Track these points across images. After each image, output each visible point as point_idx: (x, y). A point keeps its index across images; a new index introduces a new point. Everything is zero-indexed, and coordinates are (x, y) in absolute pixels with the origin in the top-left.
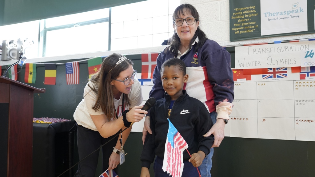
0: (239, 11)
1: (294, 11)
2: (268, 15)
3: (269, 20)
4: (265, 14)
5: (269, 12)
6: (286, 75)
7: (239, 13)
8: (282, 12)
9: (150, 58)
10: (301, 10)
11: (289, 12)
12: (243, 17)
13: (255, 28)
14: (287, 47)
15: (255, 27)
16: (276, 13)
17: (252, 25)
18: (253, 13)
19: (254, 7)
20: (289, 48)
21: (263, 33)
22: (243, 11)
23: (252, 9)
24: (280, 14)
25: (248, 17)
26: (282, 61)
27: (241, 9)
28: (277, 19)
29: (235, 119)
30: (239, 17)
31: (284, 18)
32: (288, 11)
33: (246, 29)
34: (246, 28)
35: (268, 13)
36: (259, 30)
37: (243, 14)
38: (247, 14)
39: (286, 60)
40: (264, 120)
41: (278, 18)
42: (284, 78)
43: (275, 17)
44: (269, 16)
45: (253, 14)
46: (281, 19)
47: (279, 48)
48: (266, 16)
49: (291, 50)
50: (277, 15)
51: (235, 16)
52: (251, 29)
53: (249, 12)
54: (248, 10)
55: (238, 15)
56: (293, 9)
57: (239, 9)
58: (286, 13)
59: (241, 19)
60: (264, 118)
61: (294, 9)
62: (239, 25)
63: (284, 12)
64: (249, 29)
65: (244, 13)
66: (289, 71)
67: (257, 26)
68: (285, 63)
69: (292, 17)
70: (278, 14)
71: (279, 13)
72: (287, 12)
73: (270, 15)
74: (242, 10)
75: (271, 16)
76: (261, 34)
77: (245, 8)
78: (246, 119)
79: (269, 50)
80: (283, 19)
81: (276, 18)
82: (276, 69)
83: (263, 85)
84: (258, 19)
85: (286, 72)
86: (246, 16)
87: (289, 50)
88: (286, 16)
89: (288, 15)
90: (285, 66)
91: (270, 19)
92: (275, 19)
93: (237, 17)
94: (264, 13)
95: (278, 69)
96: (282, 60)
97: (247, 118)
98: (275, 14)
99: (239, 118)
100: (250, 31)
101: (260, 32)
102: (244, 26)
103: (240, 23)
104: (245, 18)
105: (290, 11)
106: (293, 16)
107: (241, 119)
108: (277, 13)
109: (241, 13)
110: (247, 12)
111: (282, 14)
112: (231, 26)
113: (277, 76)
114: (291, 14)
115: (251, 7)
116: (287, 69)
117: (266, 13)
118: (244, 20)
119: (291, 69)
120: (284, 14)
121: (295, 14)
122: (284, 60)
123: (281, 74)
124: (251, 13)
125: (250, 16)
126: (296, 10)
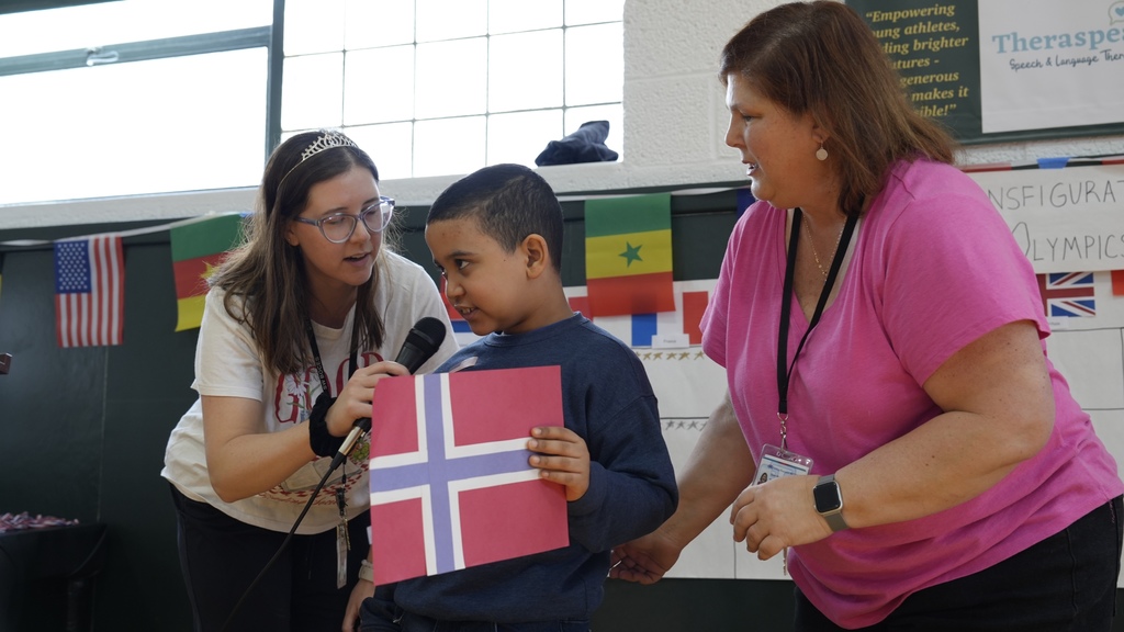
0: (888, 24)
1: (1117, 32)
2: (1008, 44)
3: (1015, 67)
4: (997, 40)
5: (1015, 34)
6: (1091, 304)
7: (888, 32)
8: (1068, 36)
11: (1097, 37)
12: (905, 49)
13: (956, 99)
14: (1090, 186)
15: (956, 93)
16: (1042, 37)
17: (943, 86)
18: (949, 35)
19: (950, 11)
20: (1100, 188)
21: (989, 125)
22: (902, 23)
23: (943, 19)
24: (1061, 45)
25: (926, 53)
26: (1071, 244)
27: (895, 16)
28: (1049, 63)
31: (1079, 61)
32: (1092, 34)
33: (921, 103)
34: (916, 97)
35: (1008, 37)
36: (970, 109)
37: (903, 39)
38: (923, 37)
39: (1090, 241)
41: (1053, 61)
42: (1084, 320)
43: (1040, 56)
44: (1016, 49)
45: (948, 38)
46: (1063, 63)
47: (1064, 189)
48: (1002, 50)
49: (1109, 197)
50: (1048, 46)
52: (941, 103)
53: (931, 28)
54: (925, 20)
56: (1111, 24)
57: (886, 16)
58: (1084, 42)
59: (895, 57)
61: (1119, 27)
63: (1077, 37)
64: (930, 104)
65: (908, 31)
66: (1102, 288)
67: (964, 92)
68: (1083, 255)
69: (1108, 57)
70: (1052, 43)
71: (1055, 38)
72: (1088, 38)
73: (1020, 45)
74: (900, 20)
75: (1024, 48)
76: (980, 128)
77: (914, 13)
79: (1017, 194)
80: (1074, 63)
81: (1043, 62)
82: (1048, 279)
84: (967, 62)
85: (1090, 292)
86: (918, 45)
87: (1102, 198)
88: (1085, 51)
89: (1093, 47)
90: (1086, 266)
91: (1018, 61)
92: (1038, 64)
94: (994, 38)
95: (1054, 277)
96: (1071, 240)
98: (1040, 40)
100: (937, 112)
101: (980, 118)
102: (913, 89)
104: (913, 55)
105: (1100, 32)
106: (1112, 54)
108: (1048, 39)
109: (896, 33)
110: (922, 28)
111: (1069, 45)
113: (1054, 307)
114: (1106, 44)
115: (939, 10)
116: (1095, 278)
117: (1001, 38)
118: (907, 65)
119: (1109, 278)
120: (1077, 44)
122: (1081, 242)
123: (1070, 300)
124: (936, 36)
125: (935, 46)
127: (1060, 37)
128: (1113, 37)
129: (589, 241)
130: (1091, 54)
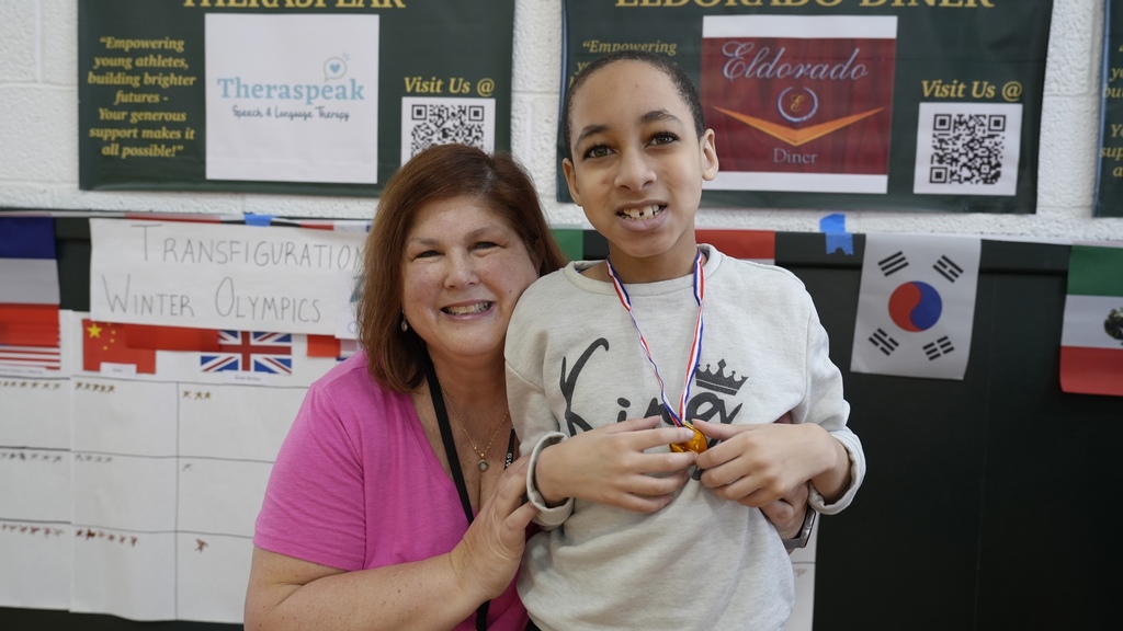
0: (119, 53)
1: (331, 90)
2: (232, 89)
3: (238, 114)
4: (222, 83)
5: (238, 79)
6: (288, 363)
7: (120, 62)
8: (287, 87)
10: (357, 93)
11: (313, 92)
12: (135, 81)
13: (182, 141)
14: (290, 247)
15: (183, 135)
16: (263, 85)
17: (172, 126)
18: (178, 72)
19: (179, 46)
20: (299, 251)
21: (214, 171)
22: (135, 53)
23: (171, 53)
24: (280, 96)
25: (155, 89)
26: (269, 304)
27: (127, 45)
28: (269, 113)
29: (90, 535)
30: (120, 79)
31: (296, 115)
32: (309, 88)
33: (148, 143)
34: (147, 133)
35: (232, 81)
36: (197, 151)
37: (135, 71)
38: (154, 71)
39: (286, 303)
40: (201, 545)
41: (273, 111)
42: (281, 377)
43: (262, 104)
44: (238, 95)
45: (177, 75)
46: (283, 115)
47: (265, 248)
48: (226, 95)
49: (305, 260)
50: (269, 96)
51: (102, 71)
52: (169, 143)
53: (161, 62)
54: (155, 52)
55: (117, 70)
56: (326, 80)
57: (119, 43)
58: (301, 95)
59: (127, 89)
60: (203, 538)
61: (333, 84)
62: (120, 116)
63: (295, 89)
64: (159, 142)
65: (140, 62)
66: (299, 349)
67: (190, 134)
68: (280, 316)
69: (322, 114)
70: (273, 93)
71: (275, 87)
72: (304, 91)
73: (243, 90)
74: (132, 49)
75: (247, 96)
76: (203, 173)
77: (145, 44)
78: (128, 540)
79: (225, 248)
80: (292, 116)
81: (264, 111)
82: (252, 336)
83: (203, 396)
84: (192, 102)
85: (287, 351)
86: (149, 79)
87: (299, 261)
88: (300, 106)
89: (309, 103)
90: (284, 329)
91: (241, 108)
92: (259, 114)
93: (110, 79)
94: (219, 81)
95: (257, 334)
96: (269, 300)
97: (135, 535)
98: (261, 89)
99: (107, 533)
100: (165, 152)
101: (203, 163)
102: (143, 125)
103: (123, 107)
104: (144, 89)
105: (316, 87)
106: (326, 111)
107: (112, 538)
108: (269, 88)
109: (127, 63)
110: (152, 61)
111: (288, 97)
112: (88, 117)
113: (257, 363)
114: (319, 101)
115: (170, 44)
116: (293, 338)
117: (225, 81)
118: (139, 99)
119: (305, 339)
120: (295, 97)
121: (332, 105)
122: (278, 303)
123: (271, 357)
124: (166, 71)
125: (165, 82)
126: (337, 88)
127: (281, 88)
128: (327, 94)
130: (307, 109)
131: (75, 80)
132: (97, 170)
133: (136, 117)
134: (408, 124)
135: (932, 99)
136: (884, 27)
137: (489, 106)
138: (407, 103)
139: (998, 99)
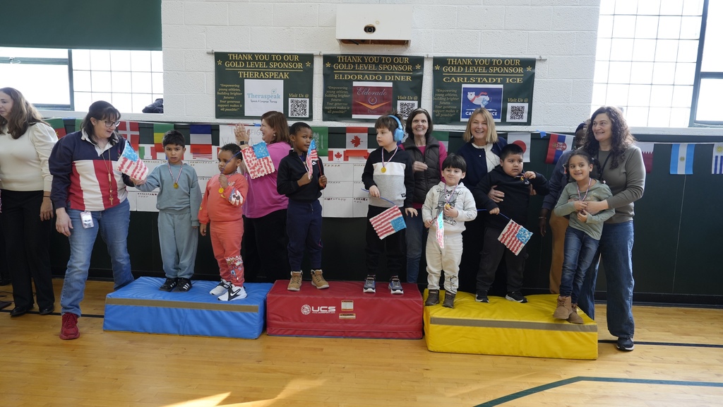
0: (225, 88)
1: (273, 96)
5: (252, 94)
8: (263, 96)
9: (128, 126)
10: (279, 97)
12: (228, 94)
13: (239, 107)
17: (237, 104)
18: (238, 92)
19: (238, 86)
21: (246, 114)
22: (228, 88)
23: (237, 88)
24: (262, 98)
25: (233, 96)
27: (227, 86)
30: (224, 93)
33: (232, 107)
35: (250, 94)
36: (242, 110)
37: (228, 92)
38: (233, 92)
41: (260, 101)
43: (257, 99)
44: (252, 97)
46: (262, 102)
48: (249, 97)
51: (221, 92)
52: (236, 108)
53: (234, 90)
54: (233, 88)
55: (224, 91)
56: (272, 94)
57: (224, 86)
59: (226, 96)
62: (225, 102)
63: (265, 96)
64: (234, 108)
65: (229, 90)
67: (241, 106)
69: (271, 101)
71: (260, 96)
72: (267, 97)
75: (254, 97)
77: (230, 86)
80: (264, 102)
84: (242, 99)
86: (231, 94)
88: (266, 100)
89: (268, 99)
91: (252, 100)
92: (257, 101)
93: (222, 93)
94: (248, 94)
98: (257, 96)
100: (235, 110)
101: (244, 112)
102: (230, 104)
103: (225, 100)
104: (230, 96)
105: (269, 96)
109: (226, 90)
110: (232, 90)
112: (217, 102)
114: (270, 99)
115: (236, 86)
118: (229, 98)
120: (265, 98)
121: (273, 100)
124: (235, 92)
125: (235, 94)
129: (155, 134)
131: (214, 93)
132: (219, 114)
133: (228, 102)
134: (290, 104)
135: (400, 100)
136: (390, 85)
137: (308, 100)
138: (290, 99)
139: (413, 100)
